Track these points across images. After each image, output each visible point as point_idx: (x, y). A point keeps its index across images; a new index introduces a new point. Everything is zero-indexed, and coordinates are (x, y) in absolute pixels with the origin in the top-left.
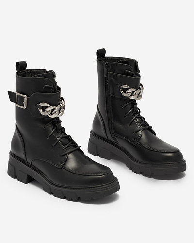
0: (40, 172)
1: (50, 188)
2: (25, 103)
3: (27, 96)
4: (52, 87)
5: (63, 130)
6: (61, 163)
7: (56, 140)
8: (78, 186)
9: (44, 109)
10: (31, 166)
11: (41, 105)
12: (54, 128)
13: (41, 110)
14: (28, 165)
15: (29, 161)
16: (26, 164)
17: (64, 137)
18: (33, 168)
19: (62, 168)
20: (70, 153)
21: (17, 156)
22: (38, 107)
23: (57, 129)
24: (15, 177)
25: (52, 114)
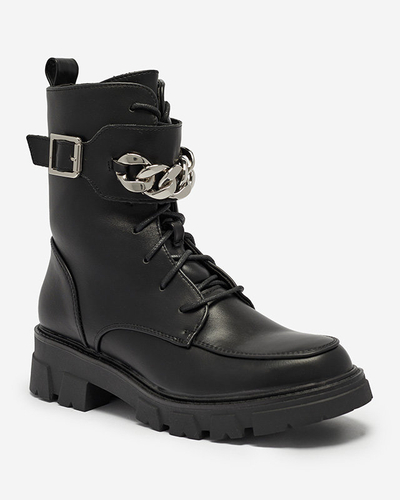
0: (126, 369)
1: (159, 411)
2: (76, 159)
3: (83, 139)
4: (157, 109)
5: (188, 241)
6: (189, 330)
7: (172, 267)
8: (244, 393)
9: (132, 172)
10: (98, 354)
11: (123, 160)
12: (163, 235)
13: (124, 177)
14: (89, 354)
15: (93, 341)
16: (83, 352)
17: (193, 260)
18: (104, 360)
19: (192, 344)
20: (215, 303)
21: (56, 334)
22: (115, 167)
23: (171, 238)
24: (53, 398)
25: (156, 188)
